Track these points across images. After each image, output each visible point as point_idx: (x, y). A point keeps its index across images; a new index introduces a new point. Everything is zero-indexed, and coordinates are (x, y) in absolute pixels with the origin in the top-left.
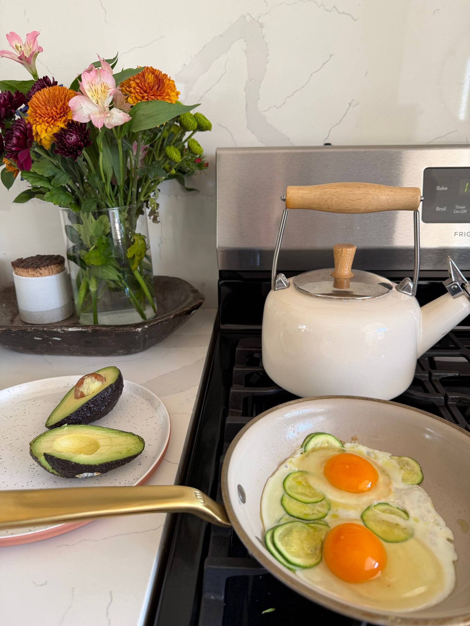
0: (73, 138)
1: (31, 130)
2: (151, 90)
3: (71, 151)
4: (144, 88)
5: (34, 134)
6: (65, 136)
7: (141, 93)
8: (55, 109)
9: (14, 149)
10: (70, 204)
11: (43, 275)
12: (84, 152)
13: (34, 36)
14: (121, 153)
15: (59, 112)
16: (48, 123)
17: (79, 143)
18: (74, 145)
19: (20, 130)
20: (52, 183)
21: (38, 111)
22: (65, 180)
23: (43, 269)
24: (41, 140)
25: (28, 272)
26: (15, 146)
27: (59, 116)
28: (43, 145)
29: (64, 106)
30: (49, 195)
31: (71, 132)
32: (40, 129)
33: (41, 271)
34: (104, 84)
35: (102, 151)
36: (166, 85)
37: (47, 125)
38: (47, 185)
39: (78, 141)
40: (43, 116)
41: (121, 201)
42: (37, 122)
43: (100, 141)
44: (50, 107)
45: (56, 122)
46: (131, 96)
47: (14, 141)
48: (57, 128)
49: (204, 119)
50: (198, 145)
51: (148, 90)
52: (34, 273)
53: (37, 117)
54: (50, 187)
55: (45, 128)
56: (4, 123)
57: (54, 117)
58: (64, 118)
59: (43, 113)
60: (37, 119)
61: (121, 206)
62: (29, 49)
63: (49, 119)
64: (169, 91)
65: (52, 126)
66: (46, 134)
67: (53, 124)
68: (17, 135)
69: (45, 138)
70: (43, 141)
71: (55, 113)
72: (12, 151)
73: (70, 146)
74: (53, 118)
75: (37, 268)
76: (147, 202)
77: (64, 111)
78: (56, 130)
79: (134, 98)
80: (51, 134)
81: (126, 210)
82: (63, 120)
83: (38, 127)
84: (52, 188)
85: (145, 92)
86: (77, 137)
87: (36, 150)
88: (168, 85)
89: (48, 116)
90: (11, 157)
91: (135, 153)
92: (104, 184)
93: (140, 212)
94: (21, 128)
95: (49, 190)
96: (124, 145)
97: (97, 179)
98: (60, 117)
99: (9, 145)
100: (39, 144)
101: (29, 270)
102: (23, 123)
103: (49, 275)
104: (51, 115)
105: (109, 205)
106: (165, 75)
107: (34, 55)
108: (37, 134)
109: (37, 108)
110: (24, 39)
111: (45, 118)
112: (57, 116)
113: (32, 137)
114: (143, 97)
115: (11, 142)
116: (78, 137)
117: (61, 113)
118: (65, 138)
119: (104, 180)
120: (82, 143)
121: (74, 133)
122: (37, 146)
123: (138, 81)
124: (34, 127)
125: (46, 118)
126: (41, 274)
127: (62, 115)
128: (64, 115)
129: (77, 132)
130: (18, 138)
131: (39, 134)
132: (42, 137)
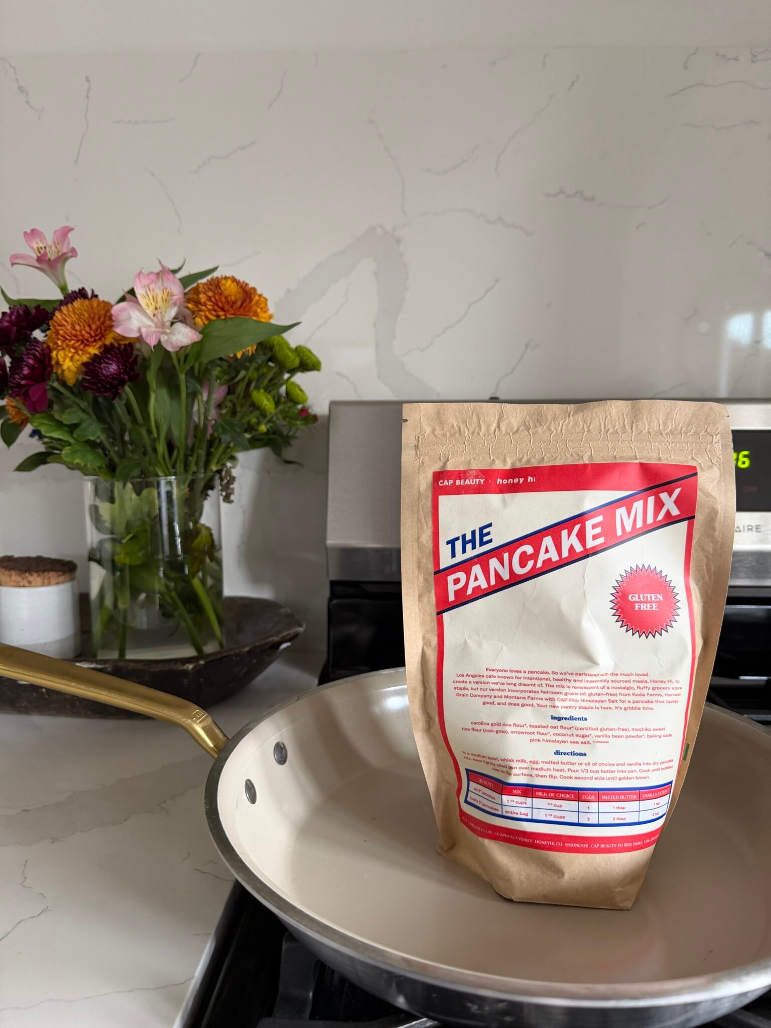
0: (113, 368)
1: (50, 358)
2: (232, 307)
3: (108, 386)
4: (220, 304)
5: (53, 363)
6: (98, 365)
7: (215, 311)
8: (87, 329)
9: (23, 382)
10: (100, 468)
11: (33, 585)
12: (127, 388)
13: (66, 232)
14: (184, 394)
15: (93, 334)
16: (74, 348)
17: (122, 376)
18: (114, 379)
19: (34, 355)
20: (75, 435)
21: (61, 332)
22: (94, 431)
23: (35, 575)
24: (63, 371)
25: (10, 576)
26: (25, 378)
27: (93, 339)
28: (66, 379)
29: (102, 327)
30: (69, 452)
31: (108, 359)
32: (63, 355)
33: (31, 578)
34: (168, 290)
35: (154, 392)
36: (254, 302)
37: (73, 350)
38: (65, 437)
39: (120, 373)
40: (68, 338)
41: (180, 466)
42: (59, 346)
43: (151, 377)
44: (79, 325)
45: (86, 348)
46: (200, 315)
47: (26, 371)
48: (88, 355)
49: (309, 354)
50: (301, 390)
51: (227, 307)
52: (19, 579)
53: (59, 339)
54: (72, 441)
55: (70, 355)
56: (14, 348)
57: (85, 341)
58: (100, 343)
59: (69, 334)
60: (59, 343)
61: (180, 474)
62: (56, 251)
63: (76, 343)
64: (259, 310)
65: (80, 352)
66: (71, 364)
67: (81, 350)
68: (31, 364)
69: (69, 368)
70: (66, 373)
71: (87, 336)
72: (19, 386)
73: (107, 380)
74: (83, 342)
75: (26, 572)
76: (219, 472)
77: (101, 333)
78: (85, 358)
79: (203, 318)
80: (79, 363)
81: (187, 482)
82: (97, 346)
83: (61, 353)
84: (75, 441)
85: (222, 309)
86: (118, 366)
87: (56, 384)
88: (257, 302)
89: (76, 339)
90: (18, 395)
91: (205, 398)
92: (154, 440)
93: (209, 486)
94: (37, 353)
95: (69, 444)
96: (188, 384)
97: (144, 432)
98: (95, 341)
99: (17, 376)
100: (60, 377)
101: (13, 573)
102: (40, 347)
103: (43, 585)
104: (81, 338)
105: (160, 473)
106: (254, 289)
107: (63, 258)
108: (58, 363)
109: (60, 328)
110: (50, 238)
111: (70, 341)
112: (90, 340)
113: (52, 367)
114: (218, 316)
115: (20, 373)
116: (121, 367)
117: (96, 335)
118: (100, 368)
119: (155, 435)
120: (126, 376)
121: (113, 361)
122: (58, 380)
123: (210, 294)
124: (54, 354)
125: (73, 342)
126: (30, 582)
127: (97, 338)
128: (100, 339)
129: (117, 358)
130: (31, 368)
131: (61, 363)
132: (65, 367)
